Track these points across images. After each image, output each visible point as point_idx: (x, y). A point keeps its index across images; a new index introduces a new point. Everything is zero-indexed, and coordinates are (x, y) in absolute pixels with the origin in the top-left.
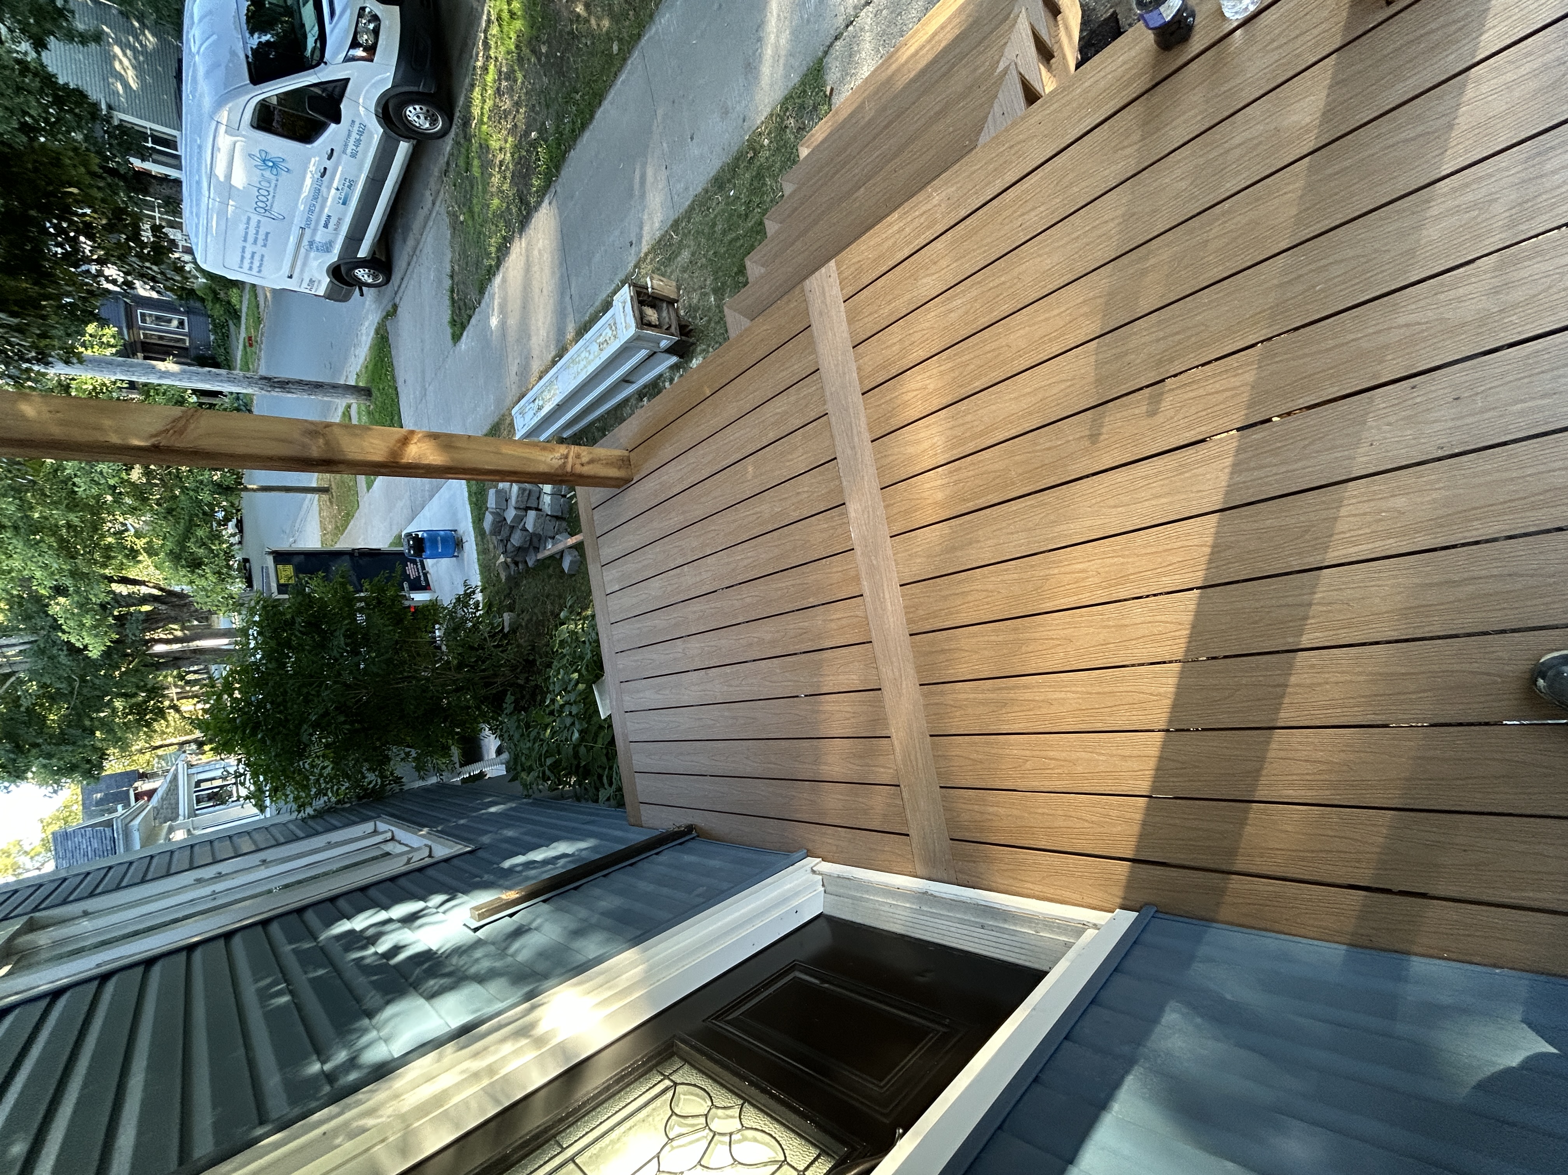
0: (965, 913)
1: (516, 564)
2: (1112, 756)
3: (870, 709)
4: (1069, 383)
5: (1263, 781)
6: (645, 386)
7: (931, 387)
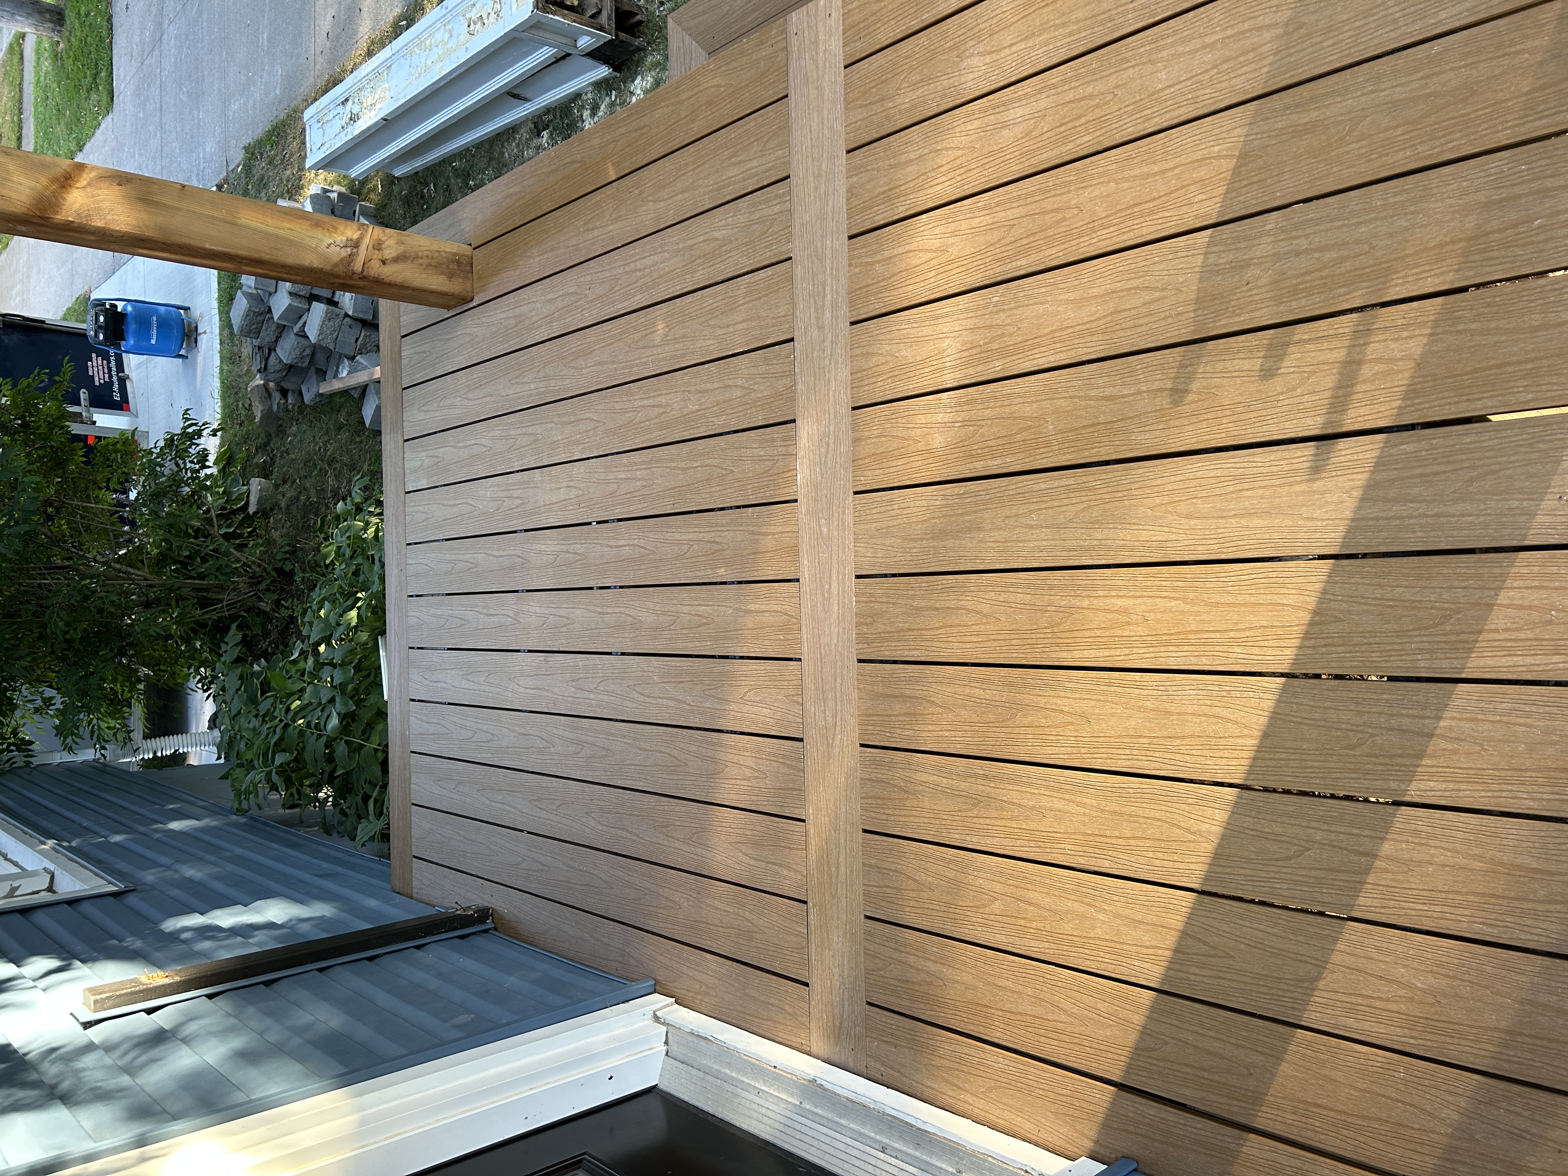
0: (863, 1124)
1: (284, 393)
2: (1117, 916)
3: (784, 770)
4: (1157, 295)
5: (1318, 998)
6: (548, 110)
7: (954, 251)
